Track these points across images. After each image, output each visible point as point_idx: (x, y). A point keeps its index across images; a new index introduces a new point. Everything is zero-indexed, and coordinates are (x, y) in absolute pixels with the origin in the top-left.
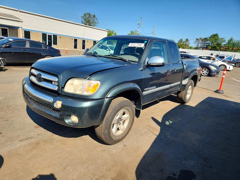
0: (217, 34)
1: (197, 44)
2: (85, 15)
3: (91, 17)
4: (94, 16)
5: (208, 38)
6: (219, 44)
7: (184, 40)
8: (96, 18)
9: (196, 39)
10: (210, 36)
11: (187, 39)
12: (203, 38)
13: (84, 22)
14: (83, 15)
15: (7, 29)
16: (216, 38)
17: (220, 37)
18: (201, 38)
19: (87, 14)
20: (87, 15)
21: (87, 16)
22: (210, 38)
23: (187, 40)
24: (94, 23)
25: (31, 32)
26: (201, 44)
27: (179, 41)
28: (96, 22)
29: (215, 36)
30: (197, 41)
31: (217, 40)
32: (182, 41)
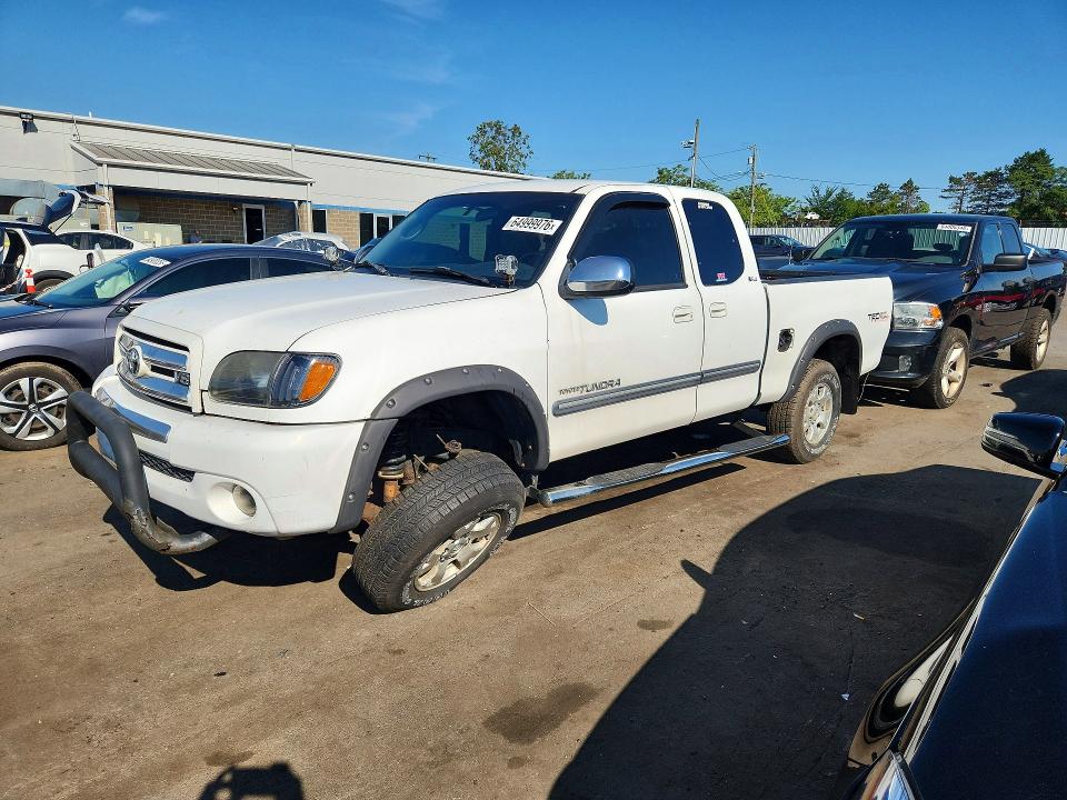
0: (1043, 152)
1: (954, 201)
2: (482, 130)
3: (504, 135)
4: (516, 131)
5: (1003, 171)
6: (1055, 194)
7: (895, 188)
8: (523, 136)
9: (951, 179)
10: (1011, 163)
11: (910, 182)
12: (981, 174)
13: (478, 155)
14: (474, 132)
15: (261, 211)
16: (1041, 169)
17: (1057, 163)
18: (974, 174)
19: (489, 124)
20: (488, 129)
21: (491, 133)
22: (1012, 170)
23: (909, 187)
24: (517, 158)
25: (329, 212)
26: (976, 199)
27: (871, 195)
28: (524, 151)
29: (1035, 162)
30: (956, 187)
31: (1042, 177)
32: (888, 192)
